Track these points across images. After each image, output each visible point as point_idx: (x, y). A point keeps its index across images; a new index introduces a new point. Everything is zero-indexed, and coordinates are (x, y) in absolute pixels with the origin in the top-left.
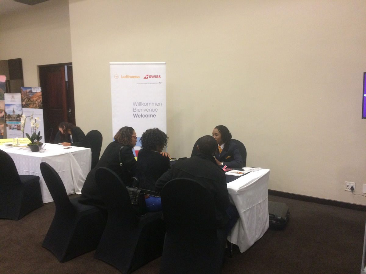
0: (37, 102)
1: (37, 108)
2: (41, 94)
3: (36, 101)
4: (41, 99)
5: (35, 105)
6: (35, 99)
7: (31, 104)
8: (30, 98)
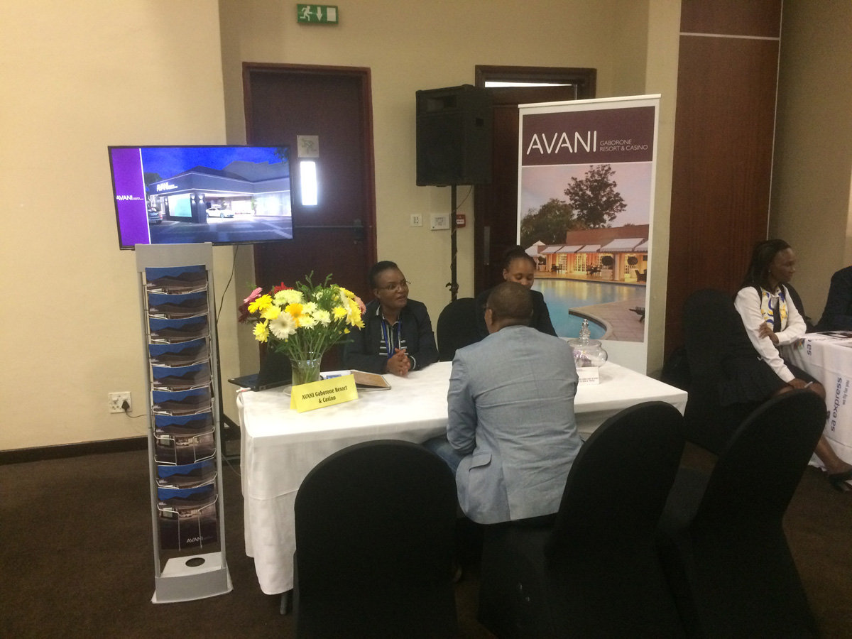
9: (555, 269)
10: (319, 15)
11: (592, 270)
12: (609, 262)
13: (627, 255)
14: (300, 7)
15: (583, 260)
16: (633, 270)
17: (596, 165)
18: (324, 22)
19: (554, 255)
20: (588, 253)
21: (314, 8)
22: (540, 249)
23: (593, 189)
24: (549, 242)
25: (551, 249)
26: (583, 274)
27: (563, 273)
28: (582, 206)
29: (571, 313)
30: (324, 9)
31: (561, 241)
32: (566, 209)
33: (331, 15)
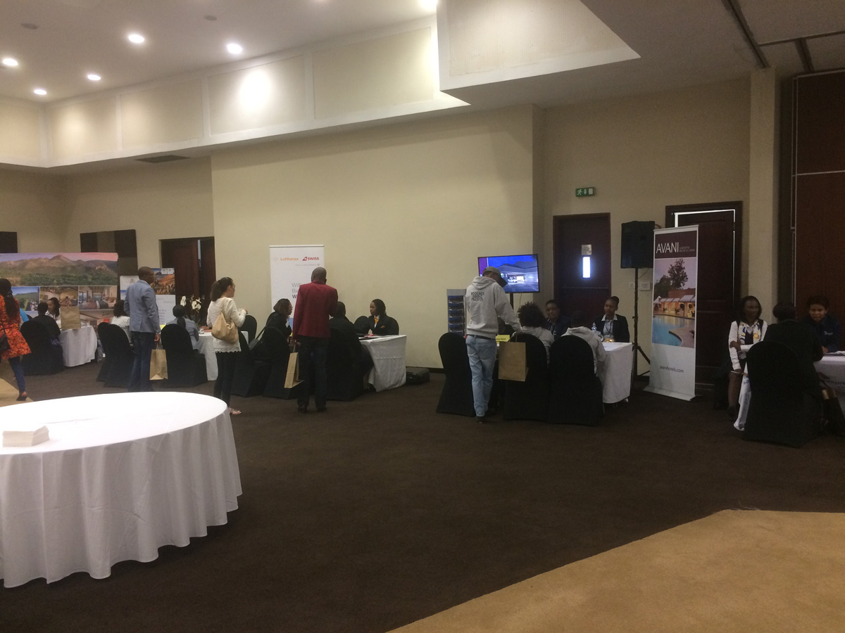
0: (167, 287)
1: (167, 294)
2: (174, 276)
3: (167, 284)
4: (174, 283)
5: (164, 291)
6: (164, 283)
7: (159, 289)
8: (158, 281)
9: (664, 310)
10: (585, 193)
11: (677, 311)
12: (682, 307)
13: (689, 304)
14: (577, 190)
15: (674, 305)
16: (690, 311)
17: (678, 258)
18: (588, 195)
19: (664, 303)
20: (676, 302)
21: (583, 190)
22: (660, 299)
23: (677, 270)
24: (662, 297)
25: (663, 300)
26: (673, 312)
27: (667, 312)
28: (673, 279)
29: (670, 332)
30: (587, 189)
31: (666, 296)
32: (668, 280)
33: (591, 191)
